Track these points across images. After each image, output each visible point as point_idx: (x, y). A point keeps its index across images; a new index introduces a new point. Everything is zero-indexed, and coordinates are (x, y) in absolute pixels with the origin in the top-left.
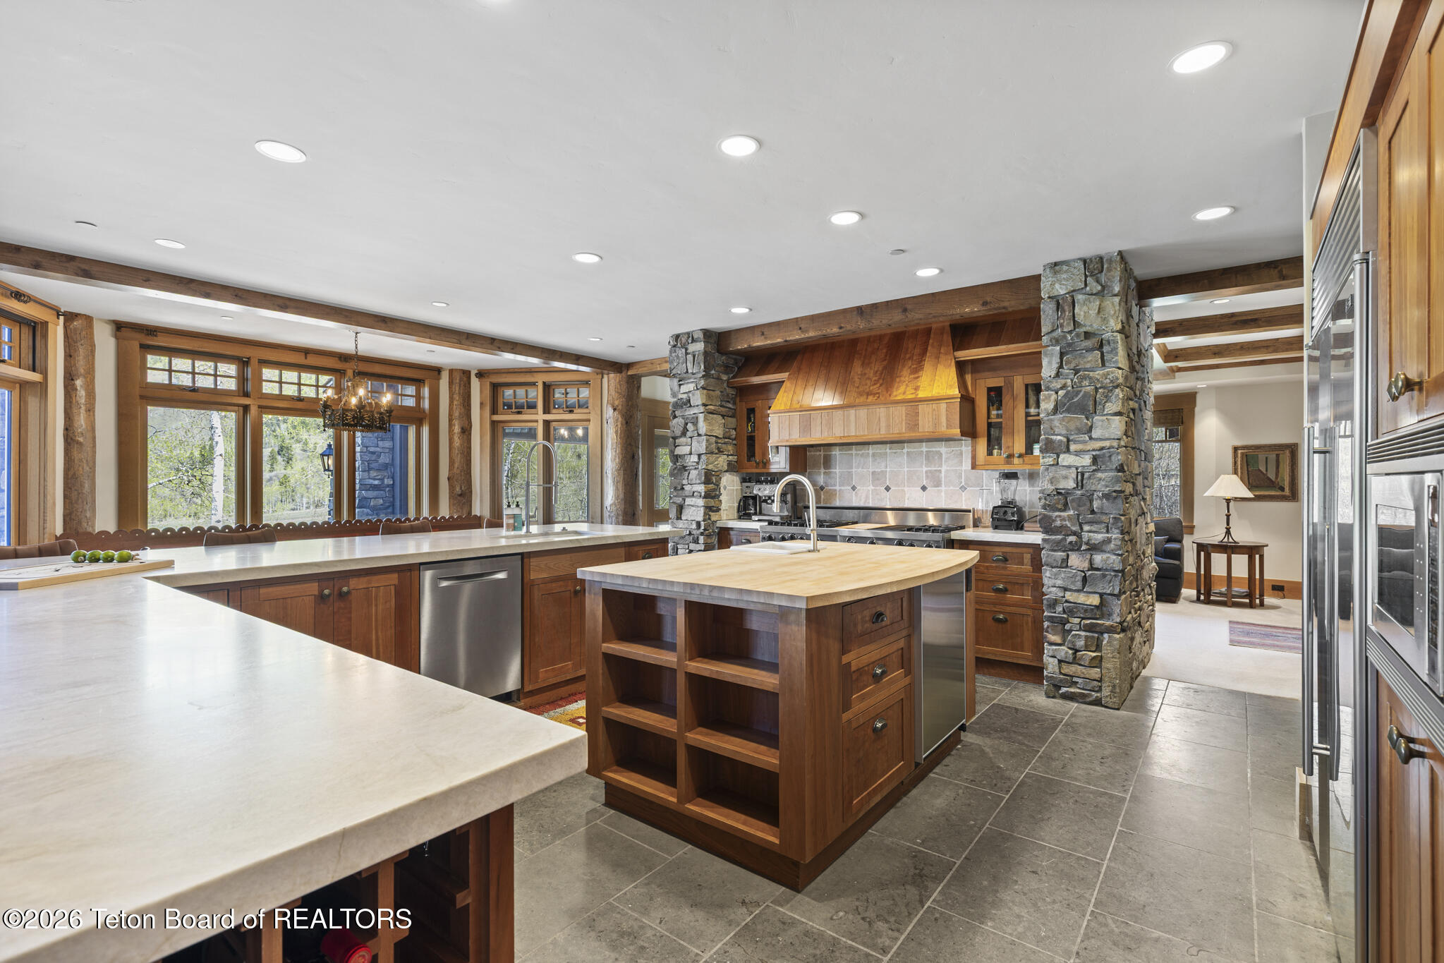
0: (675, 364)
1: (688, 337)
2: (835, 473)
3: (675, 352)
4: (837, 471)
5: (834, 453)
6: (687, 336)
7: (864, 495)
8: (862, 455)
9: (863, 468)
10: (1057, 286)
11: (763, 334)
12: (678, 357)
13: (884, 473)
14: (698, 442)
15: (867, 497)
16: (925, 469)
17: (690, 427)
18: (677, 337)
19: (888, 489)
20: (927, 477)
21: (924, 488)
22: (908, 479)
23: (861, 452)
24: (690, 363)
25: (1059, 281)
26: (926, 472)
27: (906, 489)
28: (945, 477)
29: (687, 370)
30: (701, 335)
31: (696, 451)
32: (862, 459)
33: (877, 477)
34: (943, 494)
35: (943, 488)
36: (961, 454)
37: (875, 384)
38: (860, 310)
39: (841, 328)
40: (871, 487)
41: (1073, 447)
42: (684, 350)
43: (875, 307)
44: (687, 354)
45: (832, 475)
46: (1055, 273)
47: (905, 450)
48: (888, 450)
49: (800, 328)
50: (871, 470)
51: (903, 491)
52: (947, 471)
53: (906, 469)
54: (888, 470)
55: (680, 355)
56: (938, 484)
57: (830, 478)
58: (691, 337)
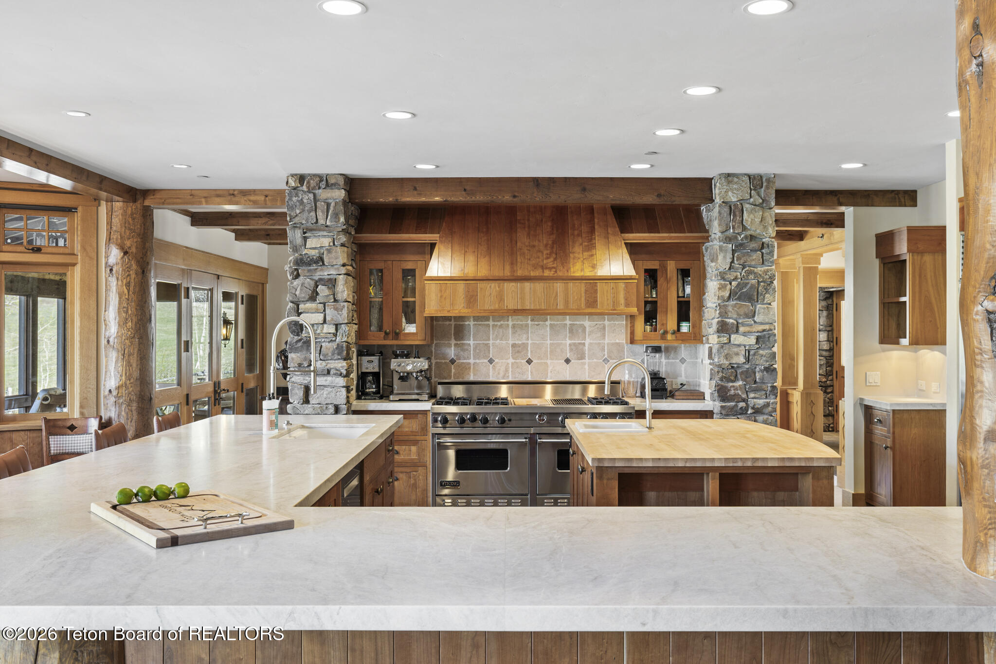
0: (298, 211)
1: (321, 181)
2: (469, 344)
3: (297, 195)
4: (471, 342)
5: (467, 323)
6: (318, 179)
7: (503, 369)
8: (501, 326)
9: (501, 340)
10: (730, 194)
11: (415, 189)
12: (301, 202)
13: (525, 346)
14: (336, 309)
15: (507, 370)
16: (568, 342)
17: (323, 290)
18: (302, 178)
19: (529, 362)
20: (571, 350)
21: (568, 361)
22: (551, 352)
23: (499, 323)
24: (323, 212)
25: (732, 190)
26: (570, 345)
27: (549, 362)
28: (589, 350)
29: (317, 220)
30: (341, 181)
31: (332, 319)
32: (501, 330)
33: (518, 349)
34: (586, 367)
35: (587, 361)
36: (604, 328)
37: (547, 258)
38: (537, 182)
39: (515, 196)
40: (511, 361)
41: (742, 329)
42: (311, 196)
43: (552, 180)
44: (316, 200)
45: (466, 347)
46: (729, 182)
47: (548, 323)
48: (529, 322)
49: (465, 190)
50: (511, 342)
51: (546, 364)
52: (590, 344)
53: (549, 342)
54: (530, 342)
55: (305, 201)
56: (582, 357)
57: (463, 350)
58: (324, 181)
